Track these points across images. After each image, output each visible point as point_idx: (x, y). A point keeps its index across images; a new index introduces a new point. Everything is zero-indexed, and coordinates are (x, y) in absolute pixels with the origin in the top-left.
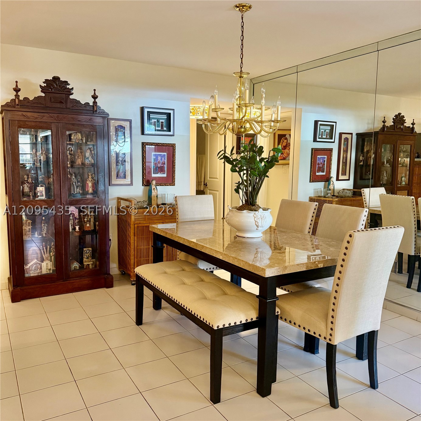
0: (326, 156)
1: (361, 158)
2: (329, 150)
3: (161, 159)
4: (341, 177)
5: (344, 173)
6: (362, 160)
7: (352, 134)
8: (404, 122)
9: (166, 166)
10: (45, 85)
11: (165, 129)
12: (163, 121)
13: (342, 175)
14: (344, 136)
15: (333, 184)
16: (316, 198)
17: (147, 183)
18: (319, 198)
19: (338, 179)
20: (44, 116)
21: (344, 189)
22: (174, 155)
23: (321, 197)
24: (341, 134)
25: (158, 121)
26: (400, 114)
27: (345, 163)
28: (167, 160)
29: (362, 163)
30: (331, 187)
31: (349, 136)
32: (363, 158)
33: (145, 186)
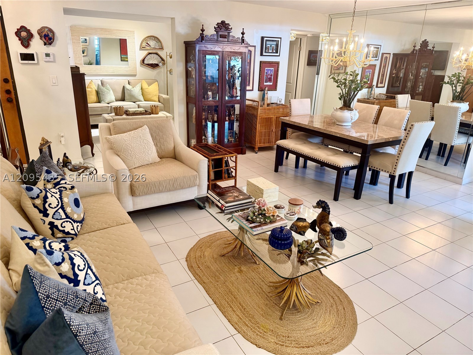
0: (371, 70)
1: (394, 72)
2: (374, 66)
3: (270, 73)
4: (379, 85)
5: (381, 83)
6: (394, 73)
7: (390, 54)
8: (427, 46)
9: (272, 77)
10: (217, 26)
11: (274, 51)
12: (274, 46)
13: (380, 83)
14: (385, 55)
15: (374, 90)
16: (362, 100)
17: (261, 89)
18: (364, 100)
19: (377, 87)
20: (216, 47)
21: (380, 94)
22: (278, 71)
23: (365, 99)
24: (383, 54)
25: (271, 46)
26: (425, 40)
27: (383, 75)
28: (274, 73)
29: (394, 76)
30: (373, 92)
31: (388, 56)
32: (396, 72)
33: (260, 91)
